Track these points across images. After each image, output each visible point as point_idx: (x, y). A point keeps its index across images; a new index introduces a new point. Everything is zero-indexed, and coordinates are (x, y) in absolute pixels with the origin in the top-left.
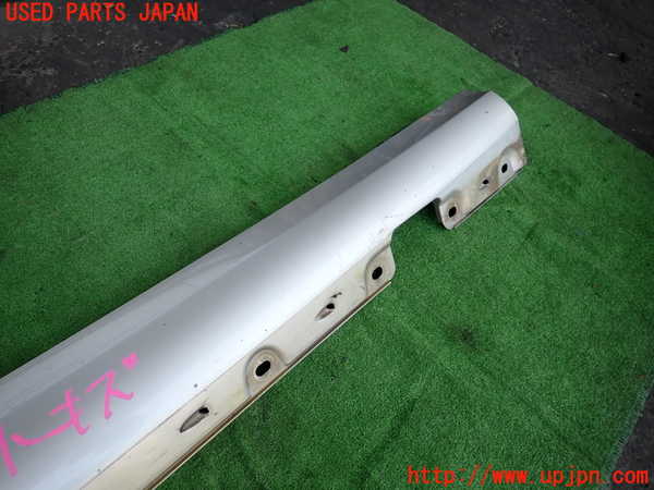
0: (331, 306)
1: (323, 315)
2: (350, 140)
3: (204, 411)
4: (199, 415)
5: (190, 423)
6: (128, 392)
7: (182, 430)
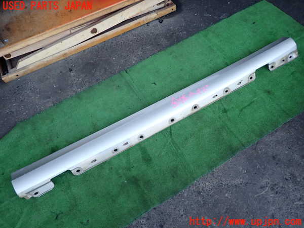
0: (240, 83)
3: (216, 96)
7: (213, 98)
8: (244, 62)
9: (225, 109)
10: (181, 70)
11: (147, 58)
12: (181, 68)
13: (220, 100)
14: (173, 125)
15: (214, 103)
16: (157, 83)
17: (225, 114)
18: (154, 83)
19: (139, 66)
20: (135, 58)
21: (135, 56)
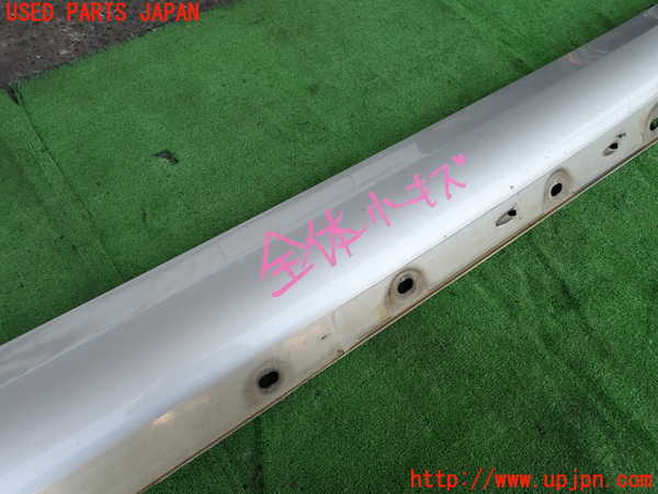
0: (614, 146)
1: (607, 154)
2: (604, 9)
3: (512, 213)
4: (508, 217)
5: (503, 220)
6: (462, 182)
7: (497, 225)
8: (614, 45)
9: (565, 290)
10: (313, 90)
11: (141, 35)
12: (310, 81)
13: (528, 238)
14: (269, 412)
15: (502, 256)
16: (180, 154)
17: (572, 315)
18: (169, 155)
19: (87, 70)
20: (75, 36)
21: (79, 27)
